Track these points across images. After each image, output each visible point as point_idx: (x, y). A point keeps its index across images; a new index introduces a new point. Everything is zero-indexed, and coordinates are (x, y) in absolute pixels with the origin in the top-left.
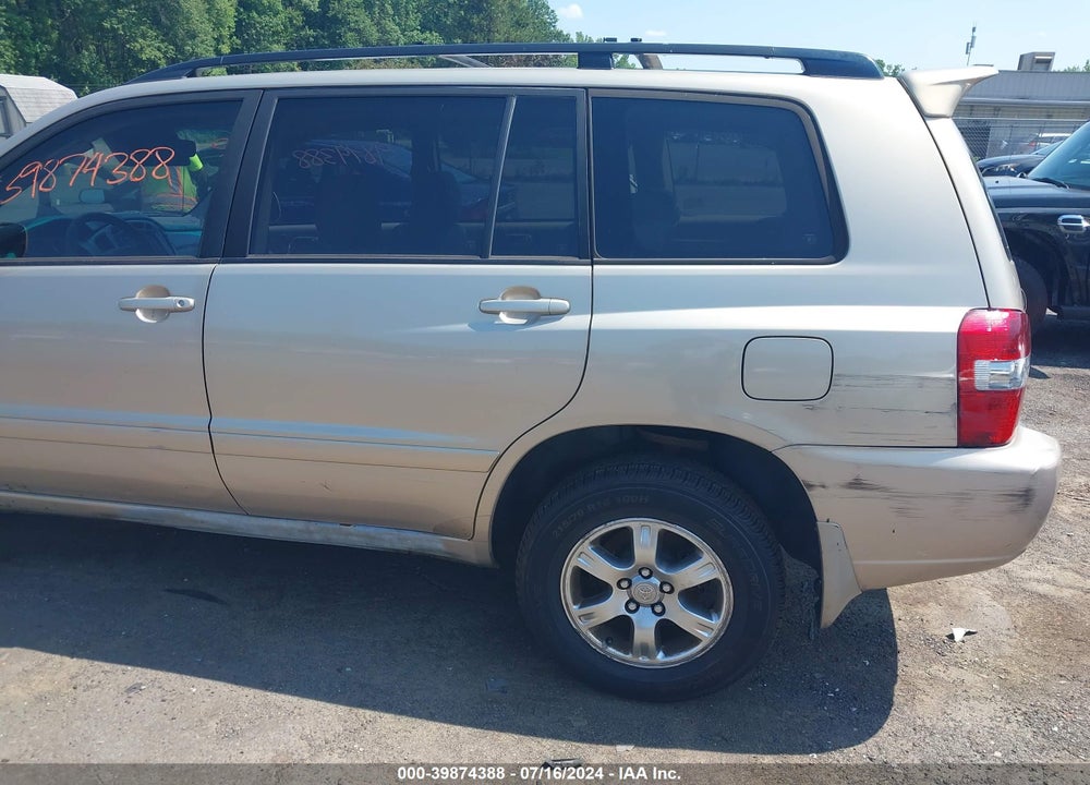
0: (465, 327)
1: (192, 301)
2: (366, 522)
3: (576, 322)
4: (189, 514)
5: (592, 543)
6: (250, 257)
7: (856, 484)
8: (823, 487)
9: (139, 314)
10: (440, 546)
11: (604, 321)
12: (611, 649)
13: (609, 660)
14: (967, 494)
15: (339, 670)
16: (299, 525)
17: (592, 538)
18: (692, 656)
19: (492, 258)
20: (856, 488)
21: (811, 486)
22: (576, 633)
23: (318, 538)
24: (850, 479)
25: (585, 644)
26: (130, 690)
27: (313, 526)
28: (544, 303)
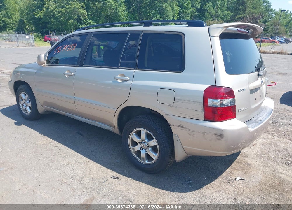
0: (111, 82)
1: (73, 74)
2: (100, 122)
3: (129, 82)
4: (74, 116)
5: (134, 132)
6: (83, 66)
7: (180, 126)
8: (173, 126)
9: (66, 75)
10: (111, 129)
11: (135, 82)
12: (137, 158)
13: (137, 160)
14: (206, 133)
15: (92, 152)
16: (90, 121)
17: (134, 131)
18: (152, 163)
19: (119, 68)
20: (180, 127)
21: (171, 125)
22: (131, 153)
23: (93, 124)
24: (179, 124)
25: (133, 155)
26: (56, 146)
27: (92, 121)
28: (125, 78)
